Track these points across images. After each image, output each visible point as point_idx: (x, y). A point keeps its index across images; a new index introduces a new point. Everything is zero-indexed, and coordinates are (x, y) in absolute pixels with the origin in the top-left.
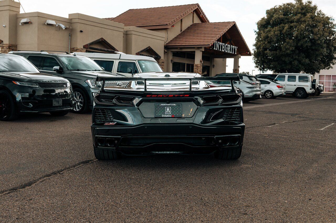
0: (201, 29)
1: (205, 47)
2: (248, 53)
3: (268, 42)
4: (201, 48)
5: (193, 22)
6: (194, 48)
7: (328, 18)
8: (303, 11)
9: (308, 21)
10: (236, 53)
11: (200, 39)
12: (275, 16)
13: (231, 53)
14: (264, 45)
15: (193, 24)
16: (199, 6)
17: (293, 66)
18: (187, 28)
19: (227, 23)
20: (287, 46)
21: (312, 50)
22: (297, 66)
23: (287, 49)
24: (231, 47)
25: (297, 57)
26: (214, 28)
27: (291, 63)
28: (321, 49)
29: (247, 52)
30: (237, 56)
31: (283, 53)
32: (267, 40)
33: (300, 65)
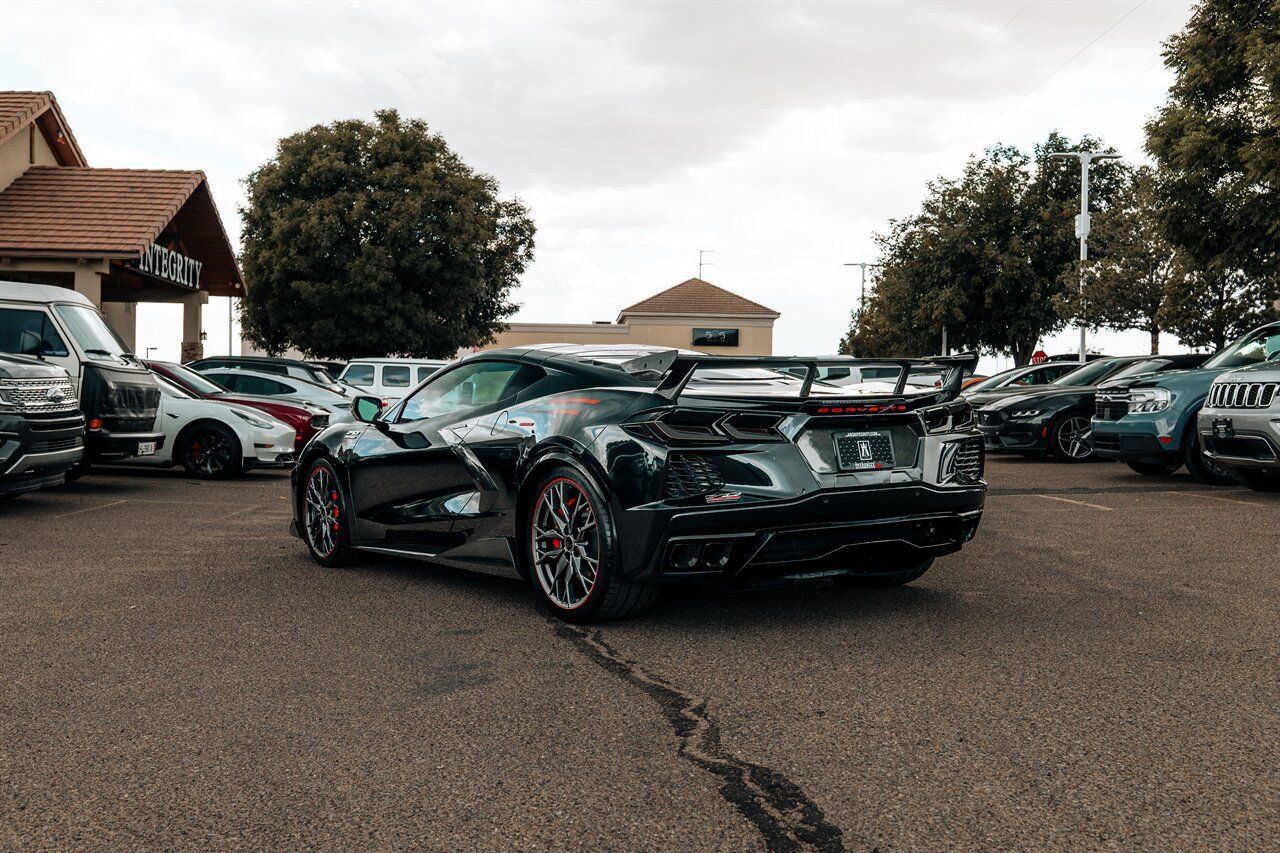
0: (77, 191)
1: (110, 260)
2: (237, 286)
3: (300, 252)
4: (100, 261)
5: (32, 162)
6: (74, 261)
7: (480, 182)
8: (408, 154)
9: (429, 187)
10: (198, 287)
11: (89, 228)
12: (319, 163)
13: (186, 283)
14: (284, 259)
15: (31, 168)
16: (53, 102)
17: (387, 334)
18: (13, 181)
19: (174, 175)
20: (368, 266)
21: (443, 282)
22: (401, 334)
23: (369, 277)
24: (184, 261)
25: (399, 305)
26: (129, 190)
27: (379, 324)
28: (472, 282)
29: (230, 284)
30: (196, 295)
31: (355, 289)
32: (296, 244)
33: (411, 331)
